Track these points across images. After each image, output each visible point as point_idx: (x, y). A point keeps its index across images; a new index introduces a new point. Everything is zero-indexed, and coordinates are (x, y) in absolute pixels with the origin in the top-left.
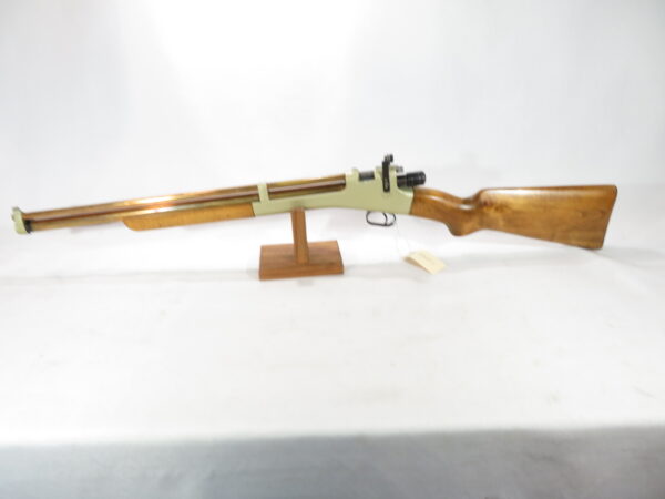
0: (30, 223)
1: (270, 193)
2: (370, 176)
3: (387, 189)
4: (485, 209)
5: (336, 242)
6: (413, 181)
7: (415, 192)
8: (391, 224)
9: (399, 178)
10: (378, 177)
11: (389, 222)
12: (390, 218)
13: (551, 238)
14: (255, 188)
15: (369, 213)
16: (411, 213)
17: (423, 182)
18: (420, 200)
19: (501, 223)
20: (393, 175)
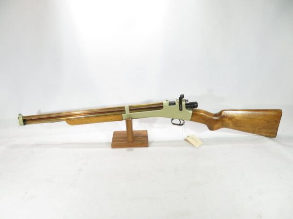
0: (26, 121)
1: (130, 110)
2: (174, 104)
3: (181, 110)
4: (224, 119)
5: (146, 131)
6: (192, 106)
7: (193, 110)
8: (182, 125)
9: (186, 104)
10: (177, 104)
11: (181, 123)
12: (182, 122)
13: (253, 132)
14: (124, 107)
15: (172, 119)
16: (191, 120)
17: (197, 106)
18: (196, 114)
19: (231, 125)
20: (184, 103)
